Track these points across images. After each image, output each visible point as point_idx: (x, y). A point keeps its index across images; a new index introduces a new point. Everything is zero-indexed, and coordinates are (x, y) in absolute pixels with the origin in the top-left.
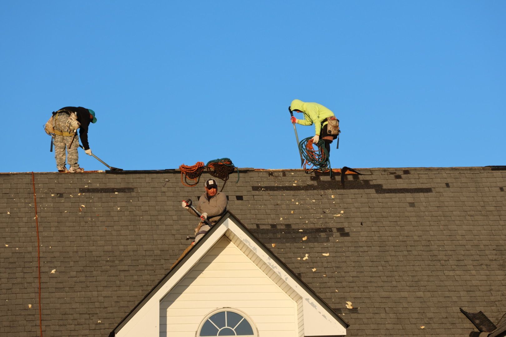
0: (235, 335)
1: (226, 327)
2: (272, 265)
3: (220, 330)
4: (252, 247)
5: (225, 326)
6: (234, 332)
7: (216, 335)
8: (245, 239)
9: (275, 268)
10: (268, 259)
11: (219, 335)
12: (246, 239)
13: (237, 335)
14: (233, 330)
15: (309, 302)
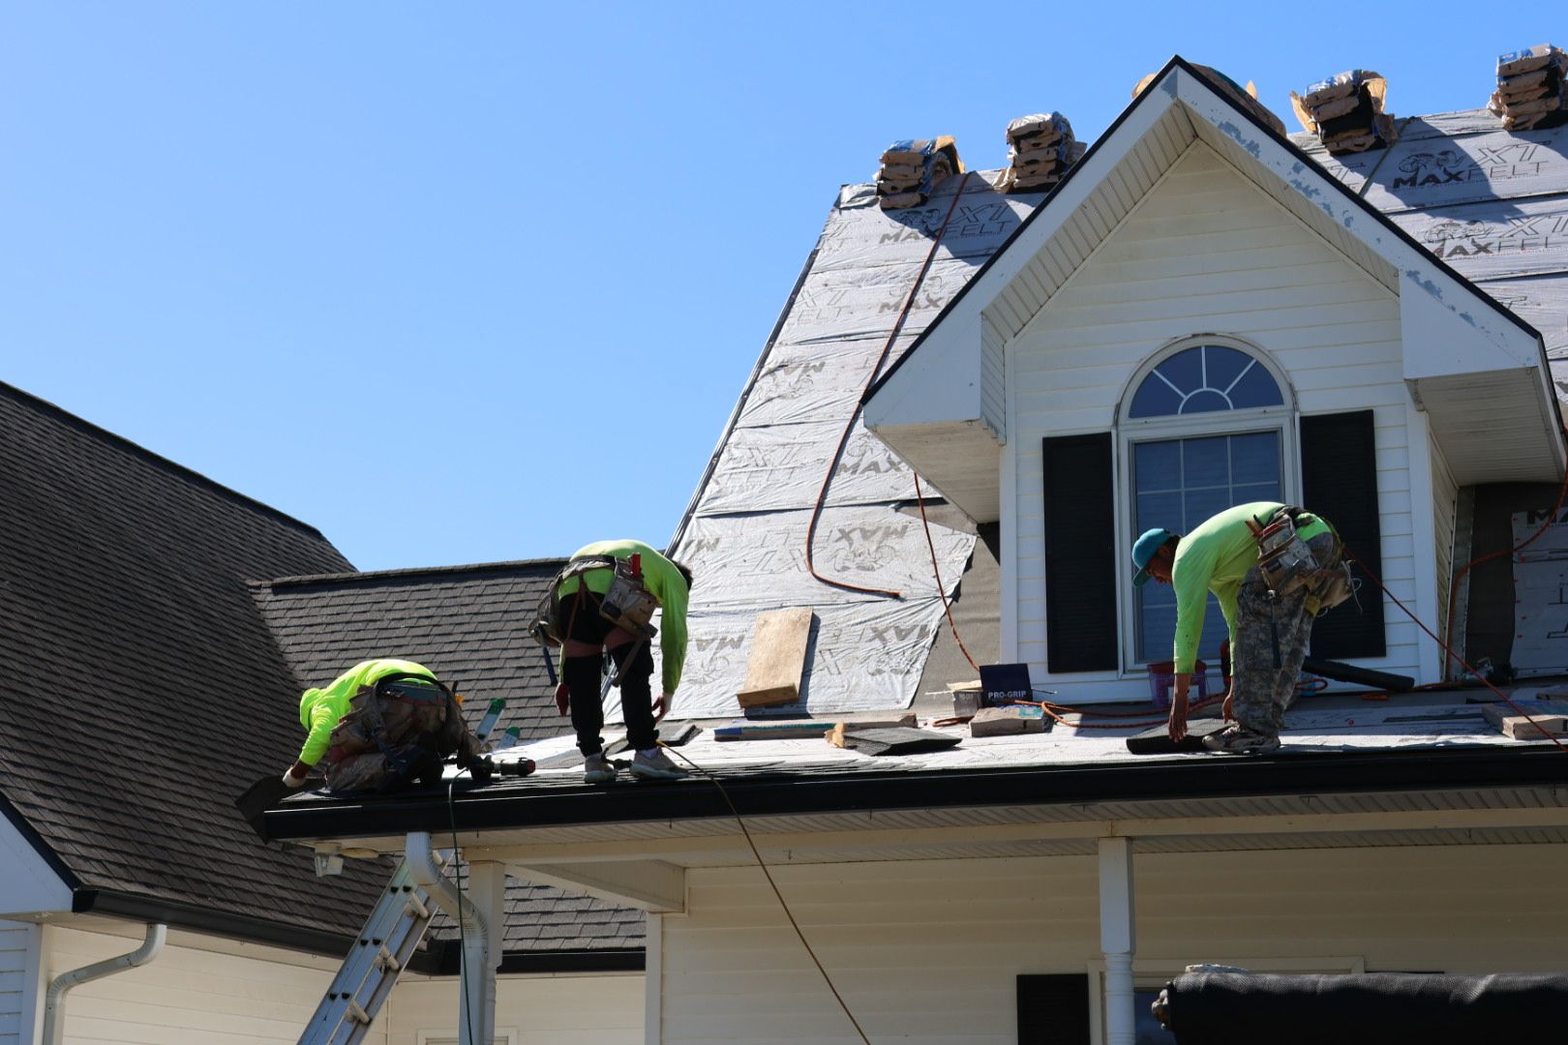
0: (1229, 408)
1: (1205, 388)
2: (1304, 185)
3: (1186, 398)
4: (1244, 142)
5: (1202, 387)
6: (1226, 401)
7: (1177, 413)
8: (1224, 122)
9: (1314, 195)
10: (1292, 171)
11: (1183, 412)
12: (1227, 123)
13: (1235, 407)
14: (1224, 394)
15: (1417, 281)
